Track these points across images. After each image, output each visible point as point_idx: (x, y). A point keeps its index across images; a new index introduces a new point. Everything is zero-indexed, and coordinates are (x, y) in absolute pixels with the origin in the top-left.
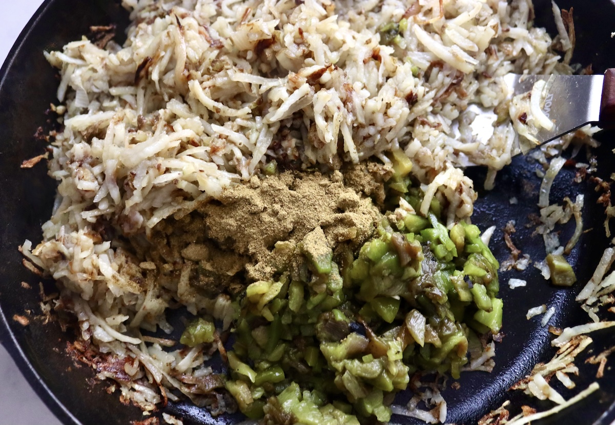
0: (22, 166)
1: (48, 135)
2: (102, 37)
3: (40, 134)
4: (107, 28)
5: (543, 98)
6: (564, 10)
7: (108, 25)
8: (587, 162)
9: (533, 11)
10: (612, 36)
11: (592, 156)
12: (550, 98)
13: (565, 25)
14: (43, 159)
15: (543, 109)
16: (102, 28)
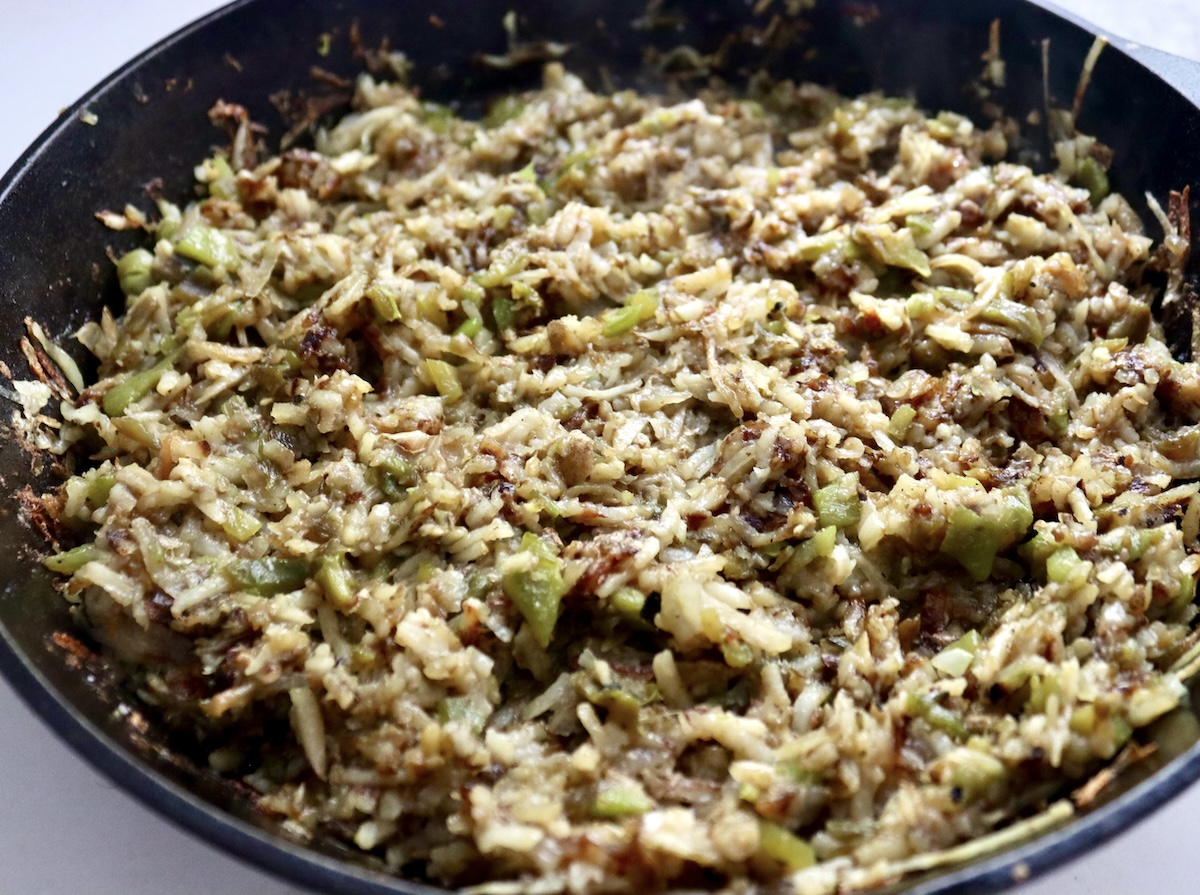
16: (332, 77)
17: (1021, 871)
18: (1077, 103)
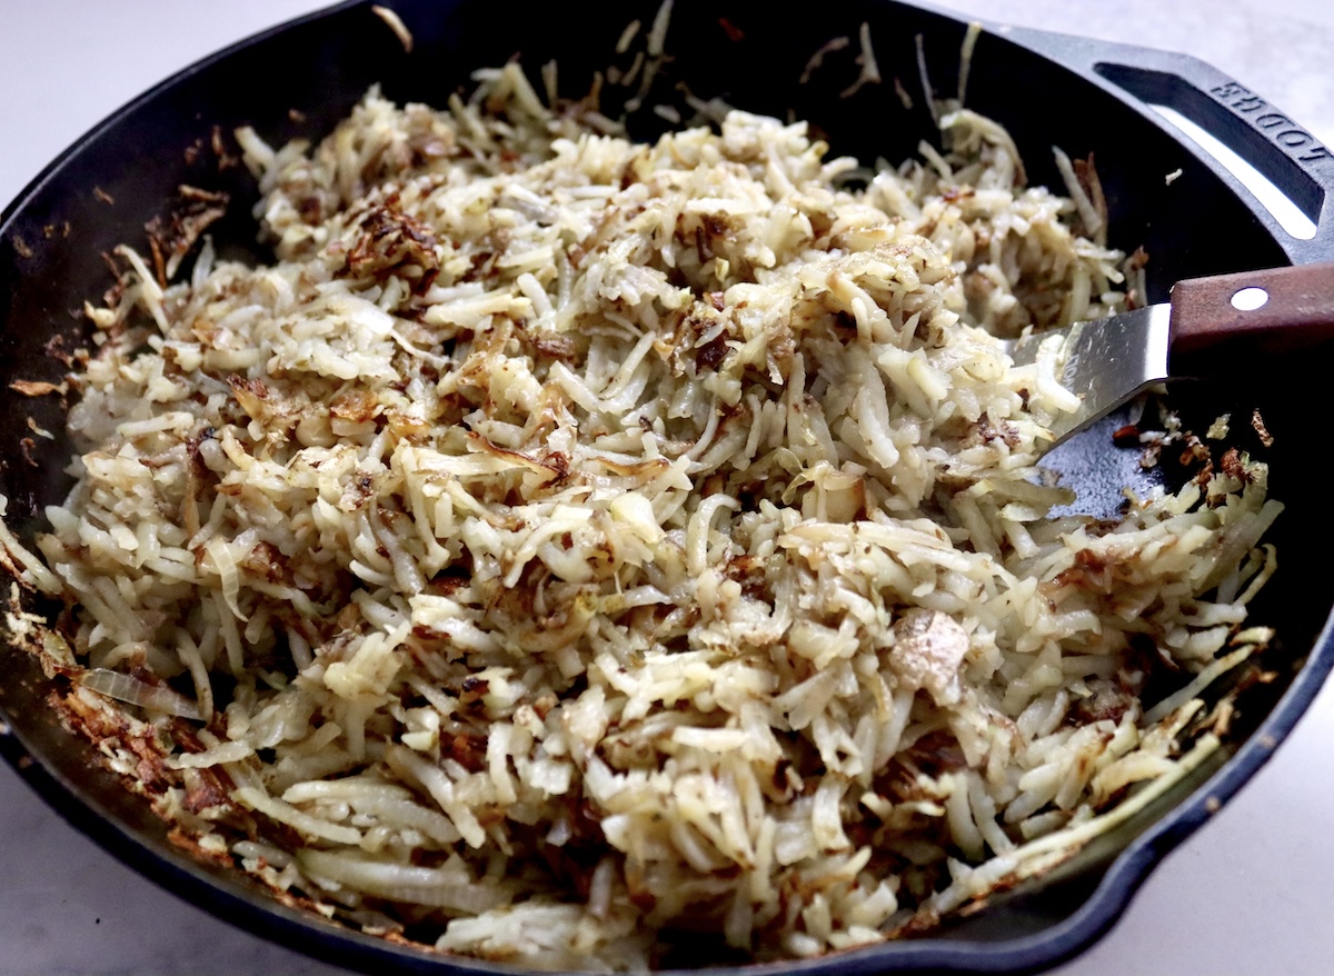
0: (13, 386)
1: (71, 353)
2: (201, 212)
3: (57, 346)
4: (209, 196)
5: (1059, 365)
6: (1078, 161)
7: (214, 192)
8: (1159, 427)
9: (1022, 170)
10: (1168, 183)
11: (1169, 413)
12: (1073, 361)
13: (1083, 187)
14: (55, 395)
15: (1062, 382)
16: (201, 193)
17: (1213, 803)
18: (962, 92)
